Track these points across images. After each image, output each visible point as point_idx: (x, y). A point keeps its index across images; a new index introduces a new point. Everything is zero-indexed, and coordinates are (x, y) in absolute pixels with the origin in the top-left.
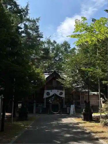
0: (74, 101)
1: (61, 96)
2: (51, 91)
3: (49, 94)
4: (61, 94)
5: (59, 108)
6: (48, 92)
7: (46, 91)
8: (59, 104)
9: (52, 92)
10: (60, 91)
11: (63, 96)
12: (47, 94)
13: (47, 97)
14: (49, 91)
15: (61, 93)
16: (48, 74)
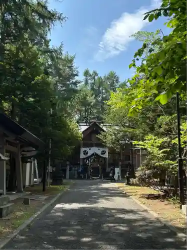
0: (120, 163)
1: (104, 156)
2: (90, 149)
3: (87, 153)
4: (103, 153)
5: (100, 172)
6: (85, 151)
7: (83, 149)
8: (100, 167)
9: (91, 151)
10: (102, 149)
11: (106, 156)
12: (84, 154)
13: (85, 157)
14: (87, 149)
15: (103, 151)
16: (85, 124)
